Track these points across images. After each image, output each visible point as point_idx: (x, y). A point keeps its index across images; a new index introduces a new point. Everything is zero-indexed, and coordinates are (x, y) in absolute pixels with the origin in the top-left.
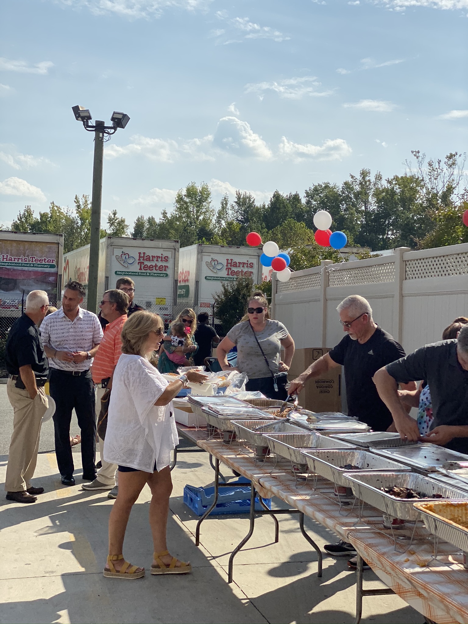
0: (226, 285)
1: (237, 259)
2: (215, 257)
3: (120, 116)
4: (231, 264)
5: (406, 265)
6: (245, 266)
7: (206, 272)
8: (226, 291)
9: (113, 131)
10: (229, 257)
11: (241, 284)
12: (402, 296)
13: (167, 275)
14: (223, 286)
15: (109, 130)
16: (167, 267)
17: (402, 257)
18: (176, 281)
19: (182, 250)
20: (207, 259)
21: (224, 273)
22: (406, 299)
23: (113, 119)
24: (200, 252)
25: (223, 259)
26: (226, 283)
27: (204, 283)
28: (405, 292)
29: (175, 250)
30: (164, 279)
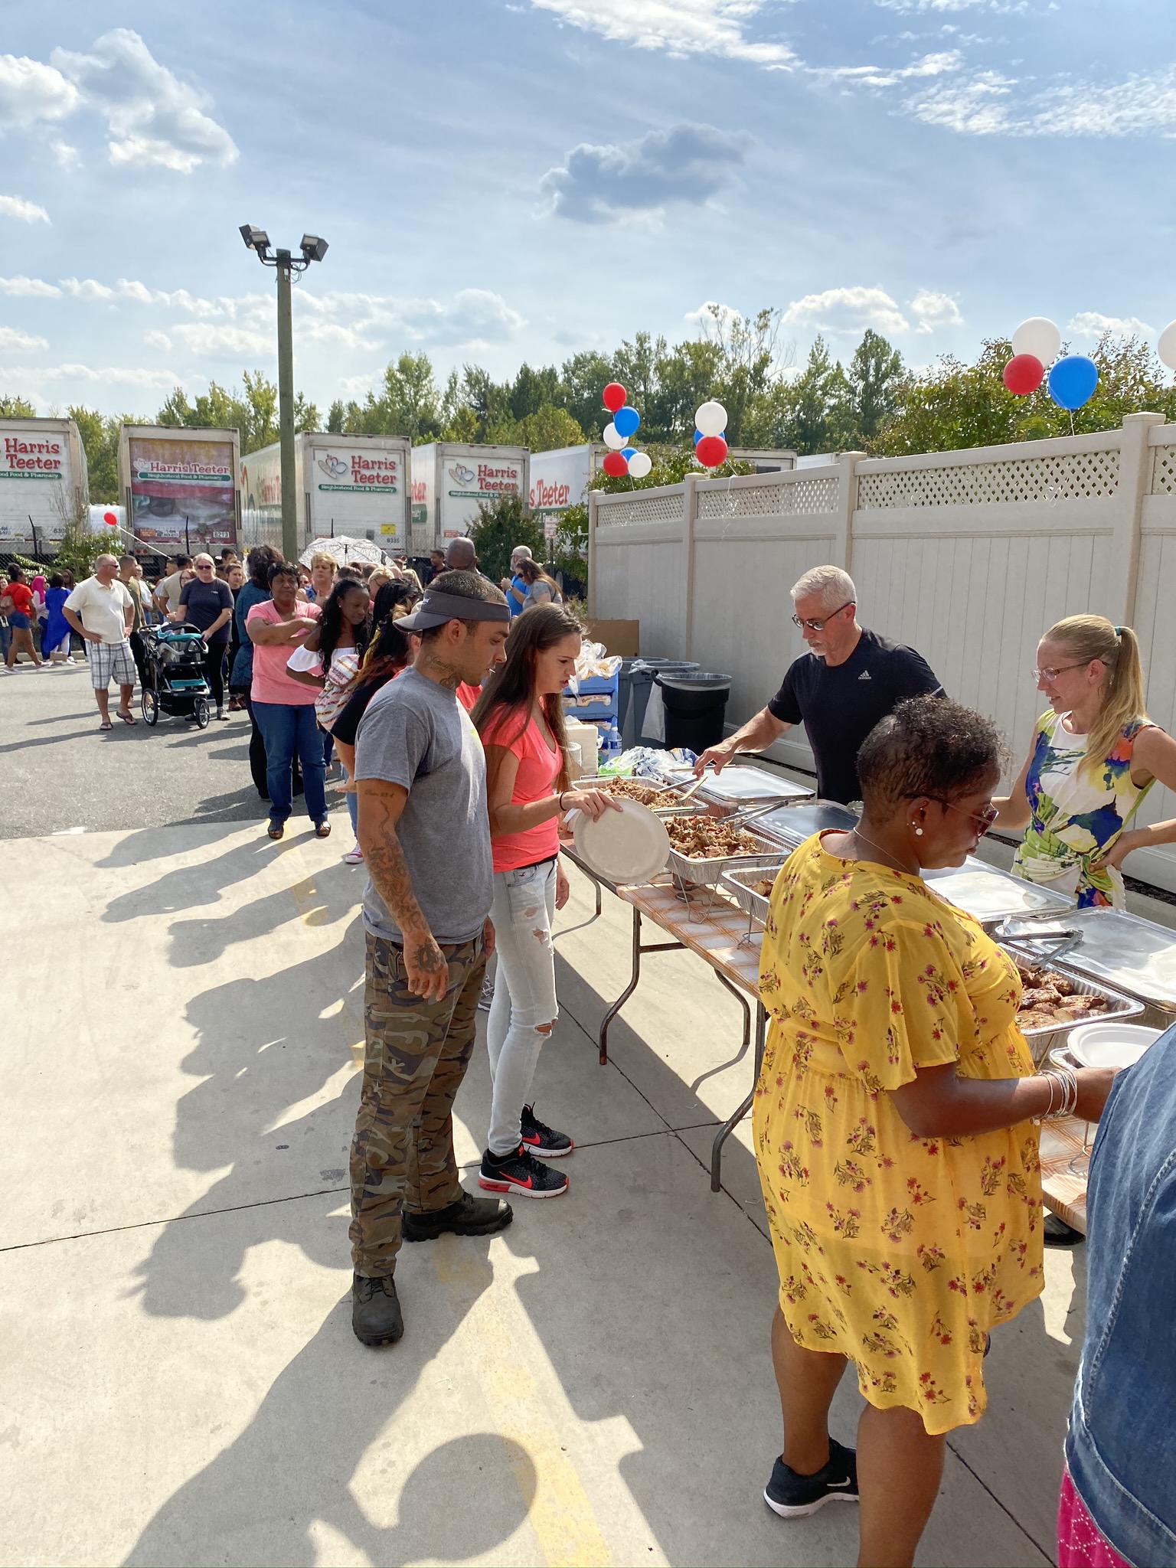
0: (484, 505)
1: (494, 465)
2: (463, 462)
3: (315, 242)
4: (485, 473)
5: (860, 483)
6: (506, 475)
7: (450, 484)
8: (485, 514)
9: (304, 265)
10: (483, 462)
11: (507, 504)
12: (852, 538)
13: (395, 490)
14: (481, 506)
15: (298, 264)
16: (395, 477)
17: (852, 469)
18: (409, 500)
19: (413, 451)
20: (450, 465)
21: (475, 487)
22: (857, 543)
23: (303, 247)
24: (440, 455)
25: (472, 466)
26: (484, 501)
27: (447, 502)
28: (856, 532)
29: (405, 452)
30: (392, 497)
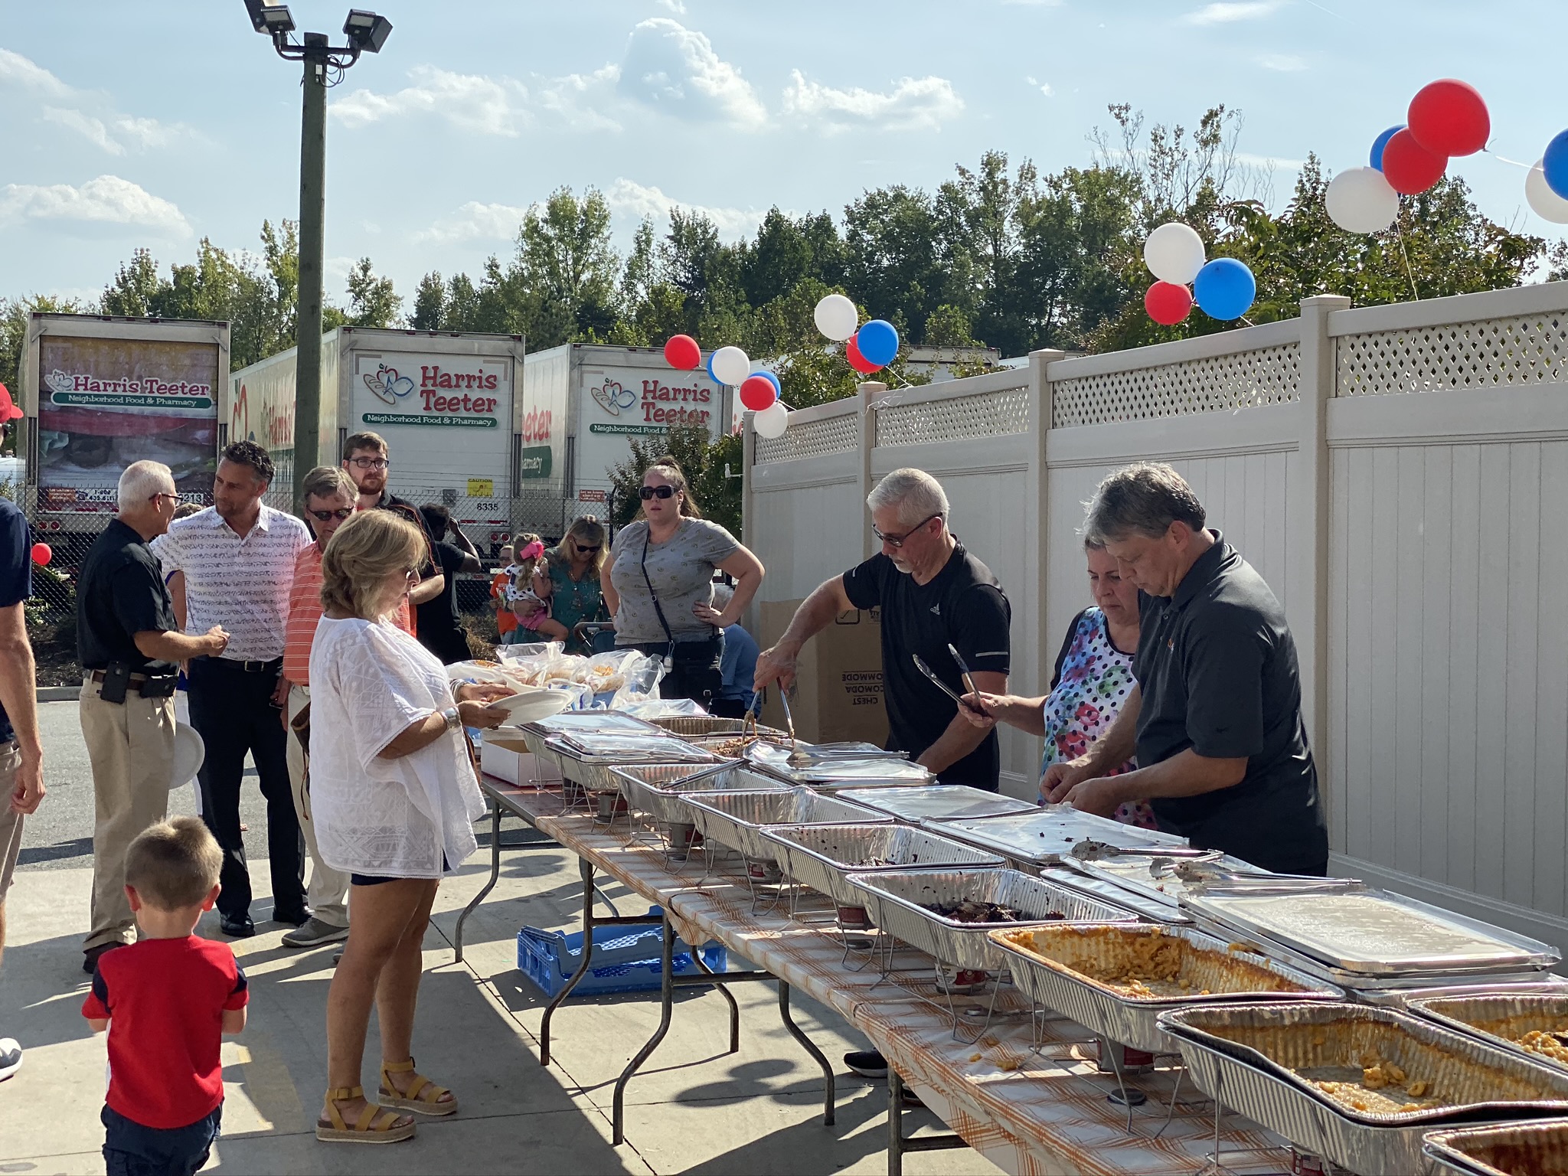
0: (640, 447)
1: (669, 381)
2: (615, 375)
3: (368, 22)
4: (654, 393)
5: (1055, 392)
6: (690, 397)
7: (593, 413)
8: (641, 460)
9: (349, 58)
10: (651, 375)
11: (679, 443)
12: (1046, 467)
13: (494, 423)
14: (635, 448)
15: (340, 57)
16: (495, 401)
17: (1044, 374)
18: (517, 438)
19: (529, 359)
20: (594, 380)
21: (636, 417)
22: (1056, 475)
23: (349, 28)
24: (577, 365)
25: (633, 382)
26: (640, 440)
27: (587, 441)
28: (1051, 458)
29: (514, 359)
30: (487, 434)
